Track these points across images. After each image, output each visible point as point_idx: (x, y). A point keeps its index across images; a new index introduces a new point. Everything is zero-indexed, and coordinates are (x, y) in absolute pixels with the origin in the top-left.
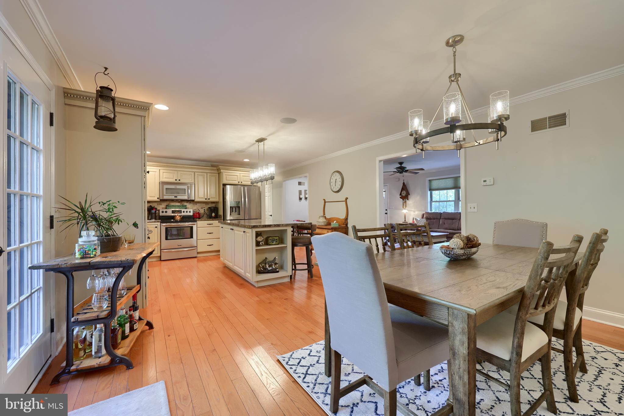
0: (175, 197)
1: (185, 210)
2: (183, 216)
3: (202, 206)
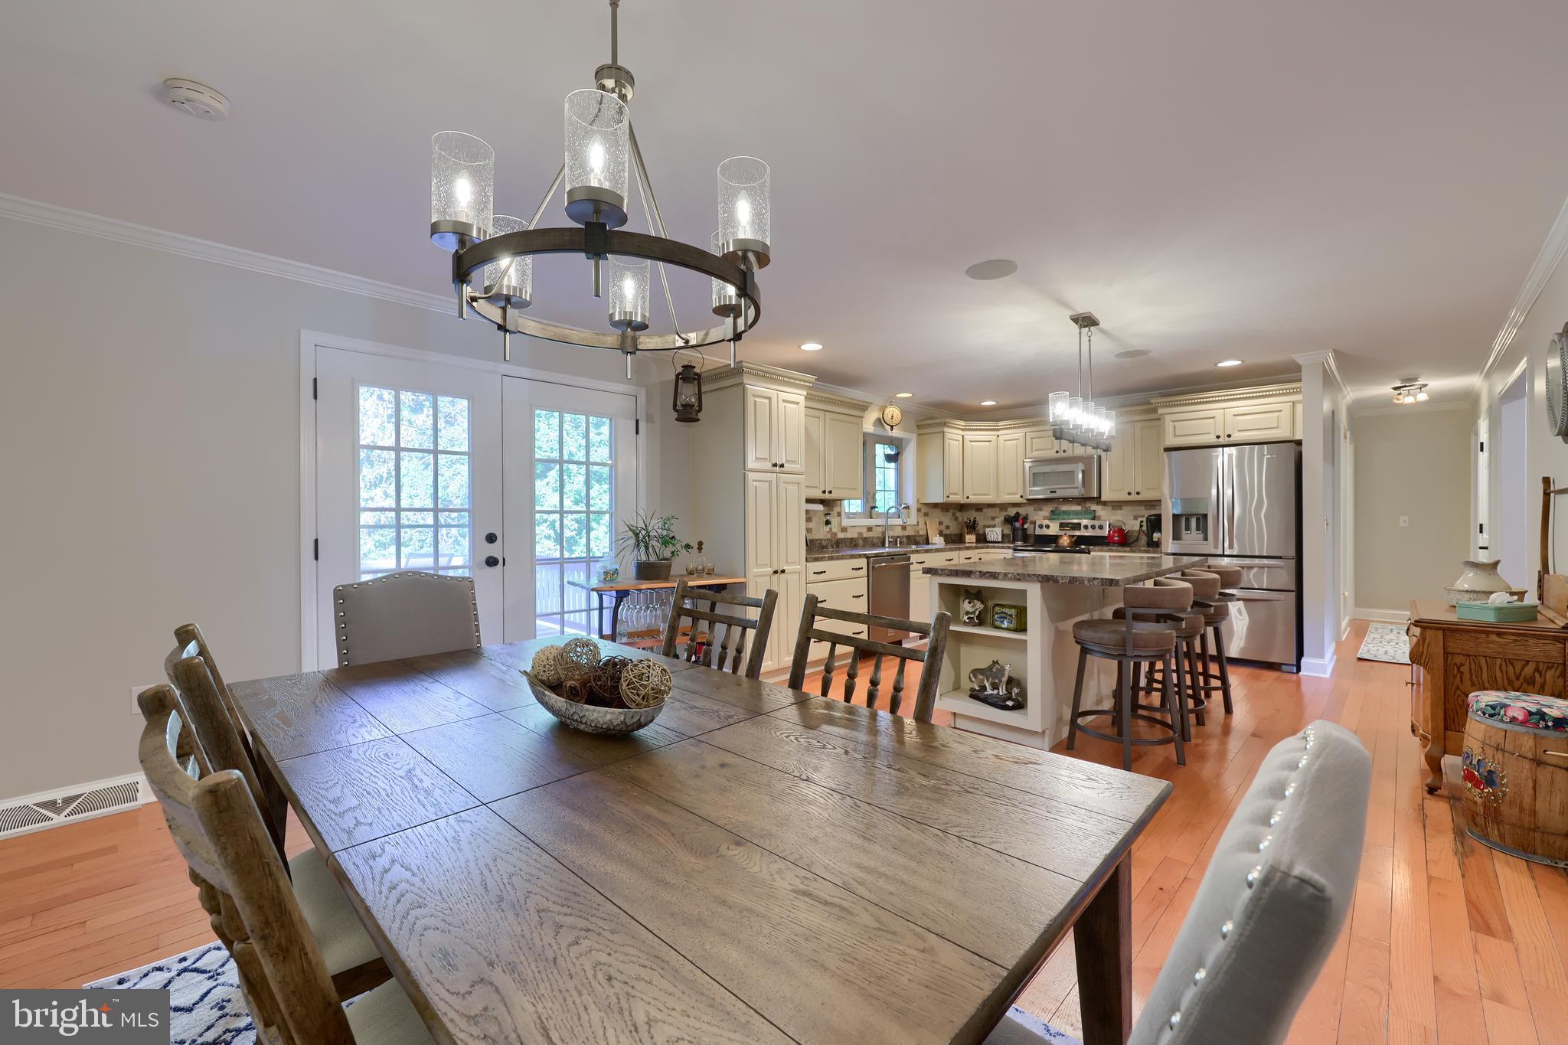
0: (1051, 492)
1: (1091, 523)
2: (1078, 536)
3: (1137, 513)
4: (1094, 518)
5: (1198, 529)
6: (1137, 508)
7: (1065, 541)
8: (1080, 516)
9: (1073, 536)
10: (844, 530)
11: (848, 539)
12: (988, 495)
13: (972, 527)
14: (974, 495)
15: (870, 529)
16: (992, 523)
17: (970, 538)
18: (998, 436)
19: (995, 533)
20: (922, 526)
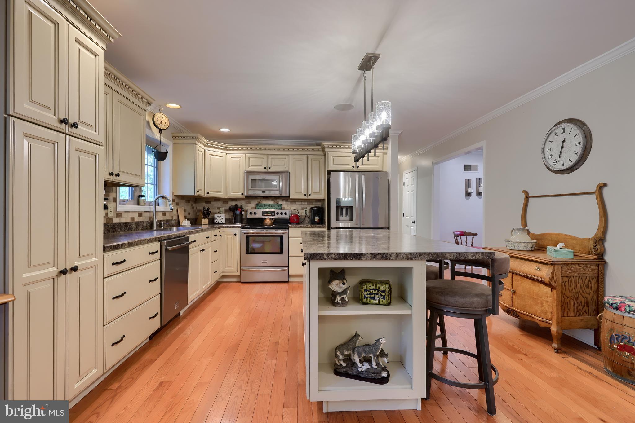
0: (262, 192)
1: (280, 211)
2: (275, 219)
3: (303, 206)
4: (281, 209)
5: (346, 214)
6: (303, 203)
7: (268, 222)
8: (274, 208)
9: (272, 219)
10: (119, 215)
11: (123, 223)
12: (220, 192)
13: (206, 214)
14: (211, 191)
15: (140, 214)
16: (218, 211)
17: (205, 221)
18: (227, 154)
19: (220, 218)
20: (175, 213)
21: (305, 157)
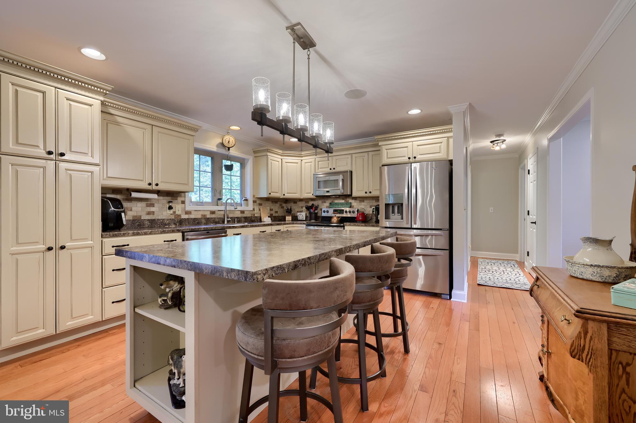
0: (327, 192)
1: (348, 209)
2: (342, 217)
3: (371, 204)
4: (350, 207)
5: (398, 213)
6: (372, 201)
8: (344, 206)
9: (339, 217)
10: (187, 213)
11: (192, 219)
12: (295, 193)
13: (289, 212)
14: (288, 193)
15: (213, 212)
16: (301, 209)
17: (289, 218)
18: (302, 160)
19: (302, 215)
20: (257, 210)
21: (366, 154)
